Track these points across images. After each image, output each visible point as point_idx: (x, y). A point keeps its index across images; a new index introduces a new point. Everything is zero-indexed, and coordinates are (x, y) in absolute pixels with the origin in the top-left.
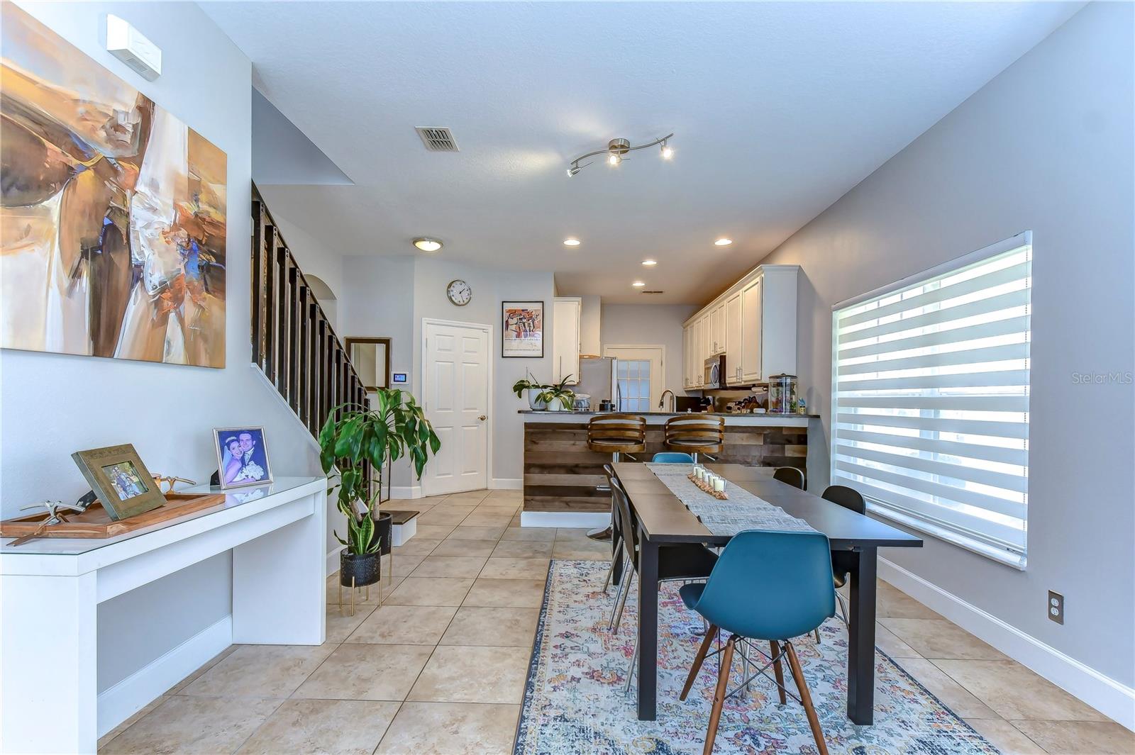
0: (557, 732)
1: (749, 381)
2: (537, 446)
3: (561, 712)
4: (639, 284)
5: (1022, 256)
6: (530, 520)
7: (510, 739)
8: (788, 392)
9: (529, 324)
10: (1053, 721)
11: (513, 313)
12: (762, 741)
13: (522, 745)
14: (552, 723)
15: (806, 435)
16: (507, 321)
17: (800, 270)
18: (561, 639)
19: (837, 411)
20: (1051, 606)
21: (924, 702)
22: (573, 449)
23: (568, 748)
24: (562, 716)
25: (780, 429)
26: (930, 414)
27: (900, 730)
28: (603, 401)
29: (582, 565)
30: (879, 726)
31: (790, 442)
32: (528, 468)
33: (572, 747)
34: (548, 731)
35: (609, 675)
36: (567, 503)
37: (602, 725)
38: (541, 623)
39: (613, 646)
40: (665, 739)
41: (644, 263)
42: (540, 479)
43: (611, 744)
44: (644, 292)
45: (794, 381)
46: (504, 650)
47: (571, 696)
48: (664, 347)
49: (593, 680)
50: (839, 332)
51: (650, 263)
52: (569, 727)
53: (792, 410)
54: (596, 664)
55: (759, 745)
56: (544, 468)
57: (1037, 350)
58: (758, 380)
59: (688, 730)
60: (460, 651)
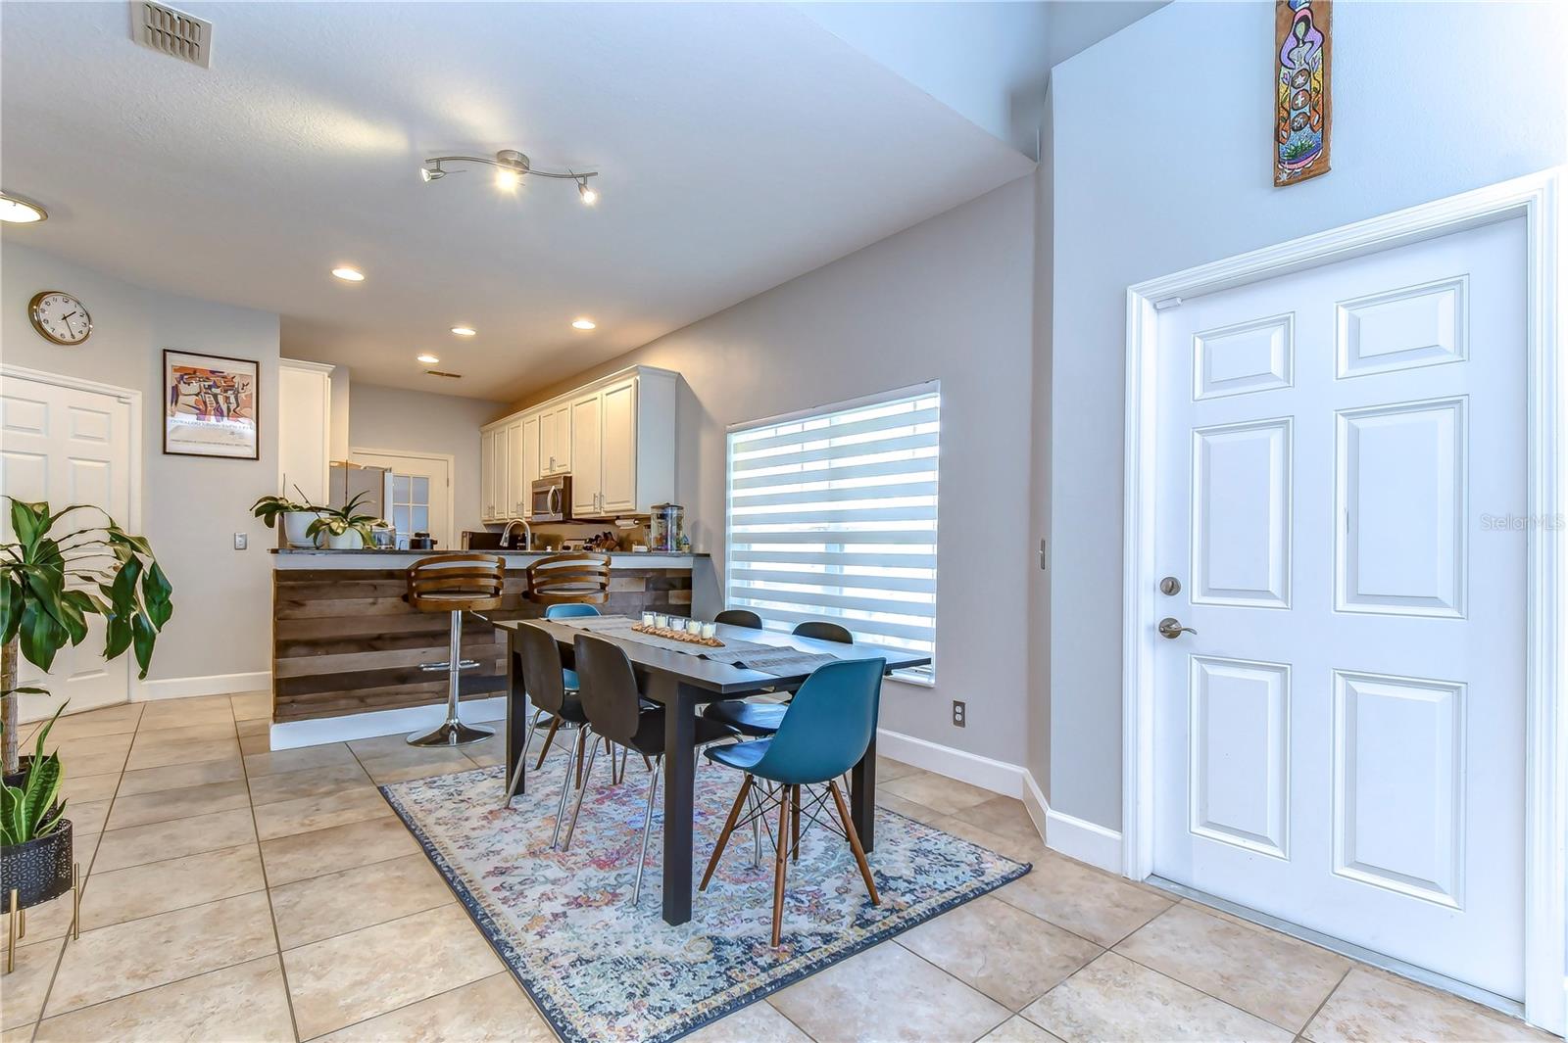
0: (587, 979)
1: (611, 512)
2: (302, 609)
3: (573, 957)
4: (428, 359)
5: (932, 402)
6: (285, 738)
7: (529, 1011)
8: (675, 527)
9: (227, 398)
10: (976, 807)
11: (186, 375)
12: (803, 897)
13: (556, 1010)
14: (573, 971)
15: (691, 578)
16: (175, 389)
17: (679, 379)
18: (494, 878)
19: (733, 548)
20: (955, 713)
21: (894, 820)
22: (373, 611)
23: (617, 987)
24: (580, 959)
25: (663, 571)
26: (835, 549)
27: (895, 848)
28: (417, 535)
29: (439, 783)
30: (878, 850)
31: (674, 587)
32: (282, 648)
33: (622, 984)
34: (576, 981)
35: (598, 896)
36: (362, 699)
37: (637, 947)
38: (446, 869)
39: (575, 863)
40: (715, 932)
41: (454, 331)
42: (306, 664)
43: (664, 960)
44: (430, 372)
45: (680, 512)
46: (415, 919)
47: (571, 934)
48: (451, 459)
49: (583, 909)
50: (734, 457)
51: (464, 331)
52: (600, 967)
53: (679, 549)
54: (572, 889)
55: (802, 902)
56: (315, 646)
57: (944, 489)
58: (632, 510)
59: (730, 915)
60: (336, 946)
